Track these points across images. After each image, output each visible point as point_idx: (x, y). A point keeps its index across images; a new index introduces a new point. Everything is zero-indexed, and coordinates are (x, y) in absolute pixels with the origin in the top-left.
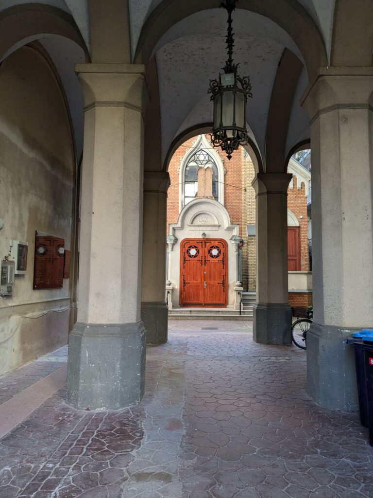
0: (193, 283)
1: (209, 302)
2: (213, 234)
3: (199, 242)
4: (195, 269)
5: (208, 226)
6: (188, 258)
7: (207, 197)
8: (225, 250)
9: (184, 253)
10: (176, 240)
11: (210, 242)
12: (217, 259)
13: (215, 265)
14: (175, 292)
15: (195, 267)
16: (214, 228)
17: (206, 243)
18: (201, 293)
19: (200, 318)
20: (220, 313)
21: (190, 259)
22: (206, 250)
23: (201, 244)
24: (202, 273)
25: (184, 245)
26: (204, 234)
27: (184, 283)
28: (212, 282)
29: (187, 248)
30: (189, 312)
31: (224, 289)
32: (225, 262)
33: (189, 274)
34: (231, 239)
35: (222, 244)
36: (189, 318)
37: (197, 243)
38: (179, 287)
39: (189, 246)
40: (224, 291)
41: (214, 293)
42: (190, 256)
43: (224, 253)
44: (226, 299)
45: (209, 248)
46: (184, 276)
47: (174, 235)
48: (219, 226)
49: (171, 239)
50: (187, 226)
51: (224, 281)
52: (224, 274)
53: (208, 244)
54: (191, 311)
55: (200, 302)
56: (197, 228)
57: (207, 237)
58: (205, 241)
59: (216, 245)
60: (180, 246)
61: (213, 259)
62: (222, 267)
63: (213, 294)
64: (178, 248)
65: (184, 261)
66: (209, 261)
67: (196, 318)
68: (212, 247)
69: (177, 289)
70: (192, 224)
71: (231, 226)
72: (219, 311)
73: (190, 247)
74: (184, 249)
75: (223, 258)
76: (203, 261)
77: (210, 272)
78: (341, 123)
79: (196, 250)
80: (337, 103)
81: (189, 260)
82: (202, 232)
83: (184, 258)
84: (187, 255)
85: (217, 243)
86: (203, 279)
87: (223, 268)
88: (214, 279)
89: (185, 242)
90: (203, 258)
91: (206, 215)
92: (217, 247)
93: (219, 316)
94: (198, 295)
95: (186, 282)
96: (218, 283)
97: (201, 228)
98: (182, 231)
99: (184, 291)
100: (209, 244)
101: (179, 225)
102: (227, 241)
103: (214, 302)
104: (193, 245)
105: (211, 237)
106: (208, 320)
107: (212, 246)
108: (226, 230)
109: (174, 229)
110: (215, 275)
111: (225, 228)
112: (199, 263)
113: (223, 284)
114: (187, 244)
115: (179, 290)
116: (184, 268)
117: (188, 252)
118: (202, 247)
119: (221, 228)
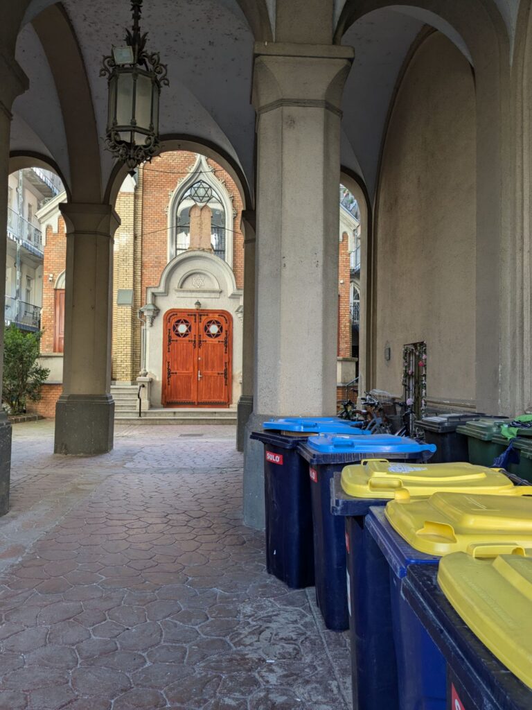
0: (181, 373)
1: (204, 400)
2: (212, 304)
3: (191, 315)
4: (185, 354)
5: (204, 291)
6: (174, 337)
7: (203, 250)
8: (229, 326)
9: (169, 330)
10: (157, 311)
11: (207, 315)
12: (217, 339)
13: (214, 347)
14: (155, 386)
15: (185, 351)
16: (213, 295)
17: (201, 315)
18: (193, 387)
19: (187, 422)
20: (217, 414)
21: (178, 338)
22: (202, 326)
23: (193, 317)
24: (196, 359)
25: (169, 319)
26: (198, 303)
27: (169, 374)
28: (209, 372)
29: (173, 322)
30: (172, 414)
31: (226, 382)
32: (228, 344)
33: (177, 360)
34: (237, 311)
35: (224, 318)
36: (171, 422)
37: (188, 315)
38: (161, 379)
39: (176, 320)
40: (226, 385)
41: (212, 386)
42: (178, 335)
43: (226, 331)
44: (228, 397)
45: (205, 323)
46: (169, 363)
47: (154, 304)
48: (221, 292)
49: (149, 310)
50: (174, 291)
51: (226, 370)
52: (227, 361)
53: (203, 318)
54: (175, 413)
55: (190, 400)
56: (189, 295)
57: (202, 308)
58: (199, 313)
59: (216, 319)
60: (164, 320)
61: (211, 339)
62: (224, 351)
63: (211, 389)
64: (160, 322)
65: (170, 341)
66: (206, 341)
67: (181, 422)
68: (210, 322)
69: (159, 382)
70: (181, 287)
71: (236, 292)
72: (215, 413)
73: (178, 321)
74: (169, 324)
75: (226, 338)
76: (197, 342)
77: (206, 357)
78: (285, 126)
79: (187, 326)
80: (281, 97)
81: (177, 341)
82: (195, 301)
83: (170, 337)
84: (173, 334)
85: (216, 316)
86: (196, 367)
87: (226, 353)
88: (213, 368)
89: (171, 315)
90: (197, 337)
91: (202, 276)
92: (217, 323)
93: (215, 419)
94: (188, 391)
95: (172, 371)
96: (219, 374)
97: (194, 295)
98: (166, 298)
99: (169, 384)
100: (206, 317)
101: (161, 289)
102: (231, 313)
103: (212, 400)
104: (182, 319)
105: (209, 308)
106: (199, 424)
107: (209, 320)
108: (230, 298)
109: (154, 295)
110: (213, 363)
111: (229, 295)
112: (191, 345)
113: (226, 374)
114: (173, 317)
115: (161, 383)
116: (169, 351)
117: (175, 328)
118: (195, 322)
119: (223, 294)
